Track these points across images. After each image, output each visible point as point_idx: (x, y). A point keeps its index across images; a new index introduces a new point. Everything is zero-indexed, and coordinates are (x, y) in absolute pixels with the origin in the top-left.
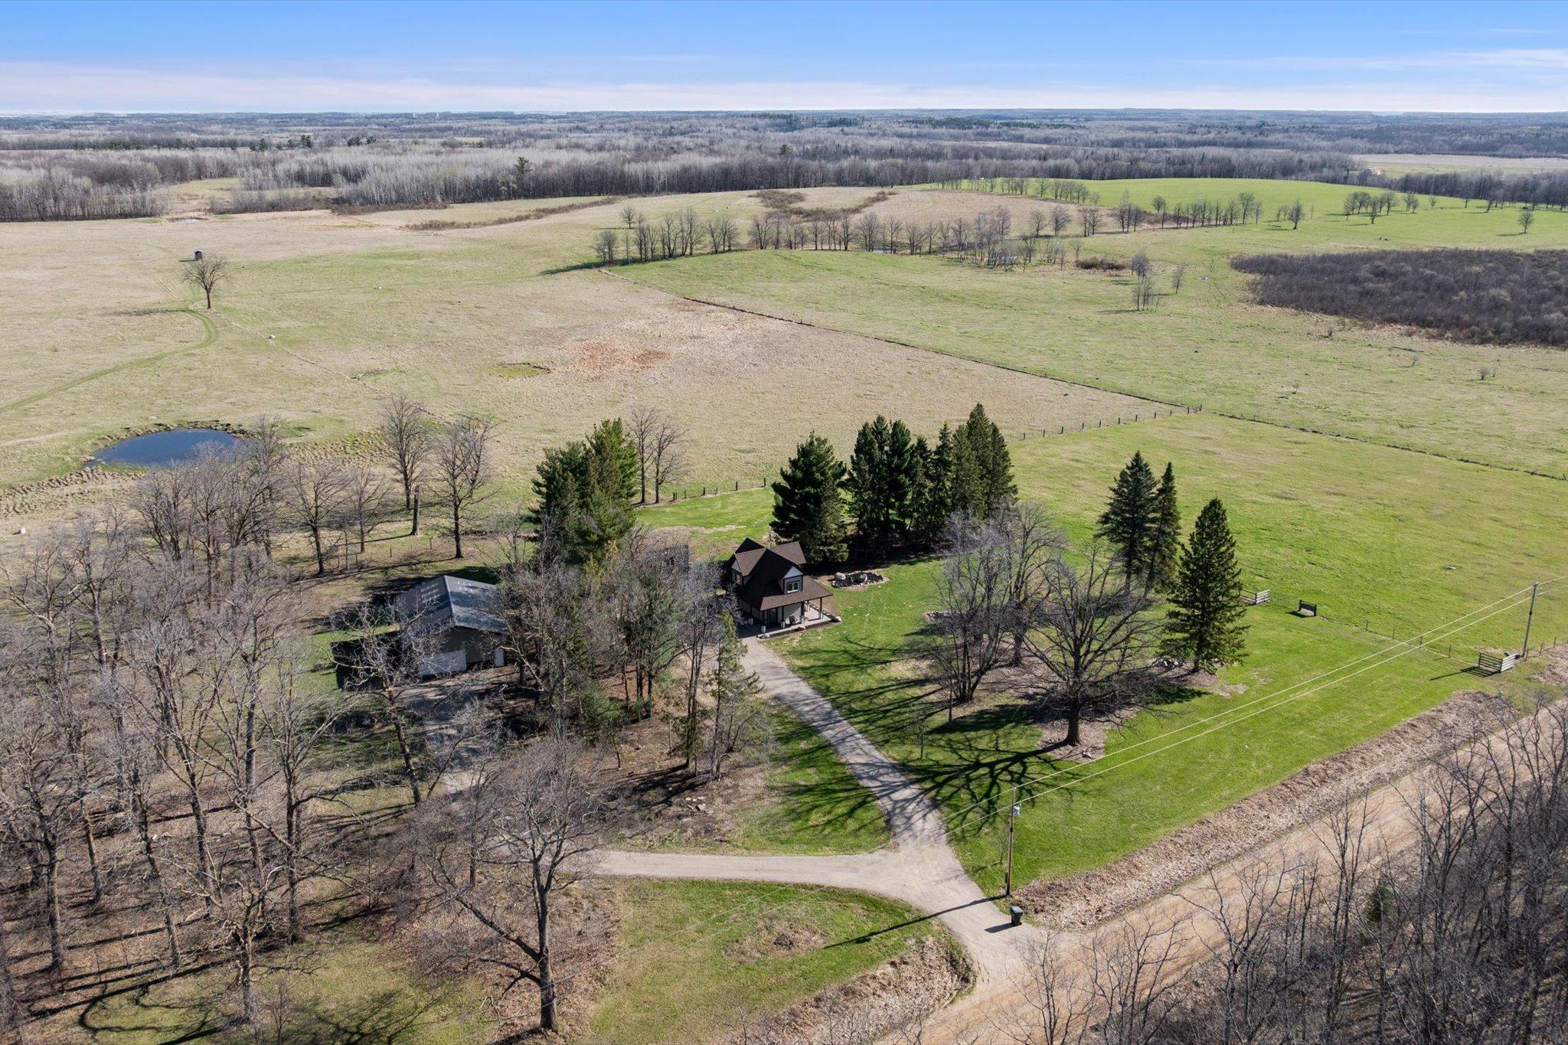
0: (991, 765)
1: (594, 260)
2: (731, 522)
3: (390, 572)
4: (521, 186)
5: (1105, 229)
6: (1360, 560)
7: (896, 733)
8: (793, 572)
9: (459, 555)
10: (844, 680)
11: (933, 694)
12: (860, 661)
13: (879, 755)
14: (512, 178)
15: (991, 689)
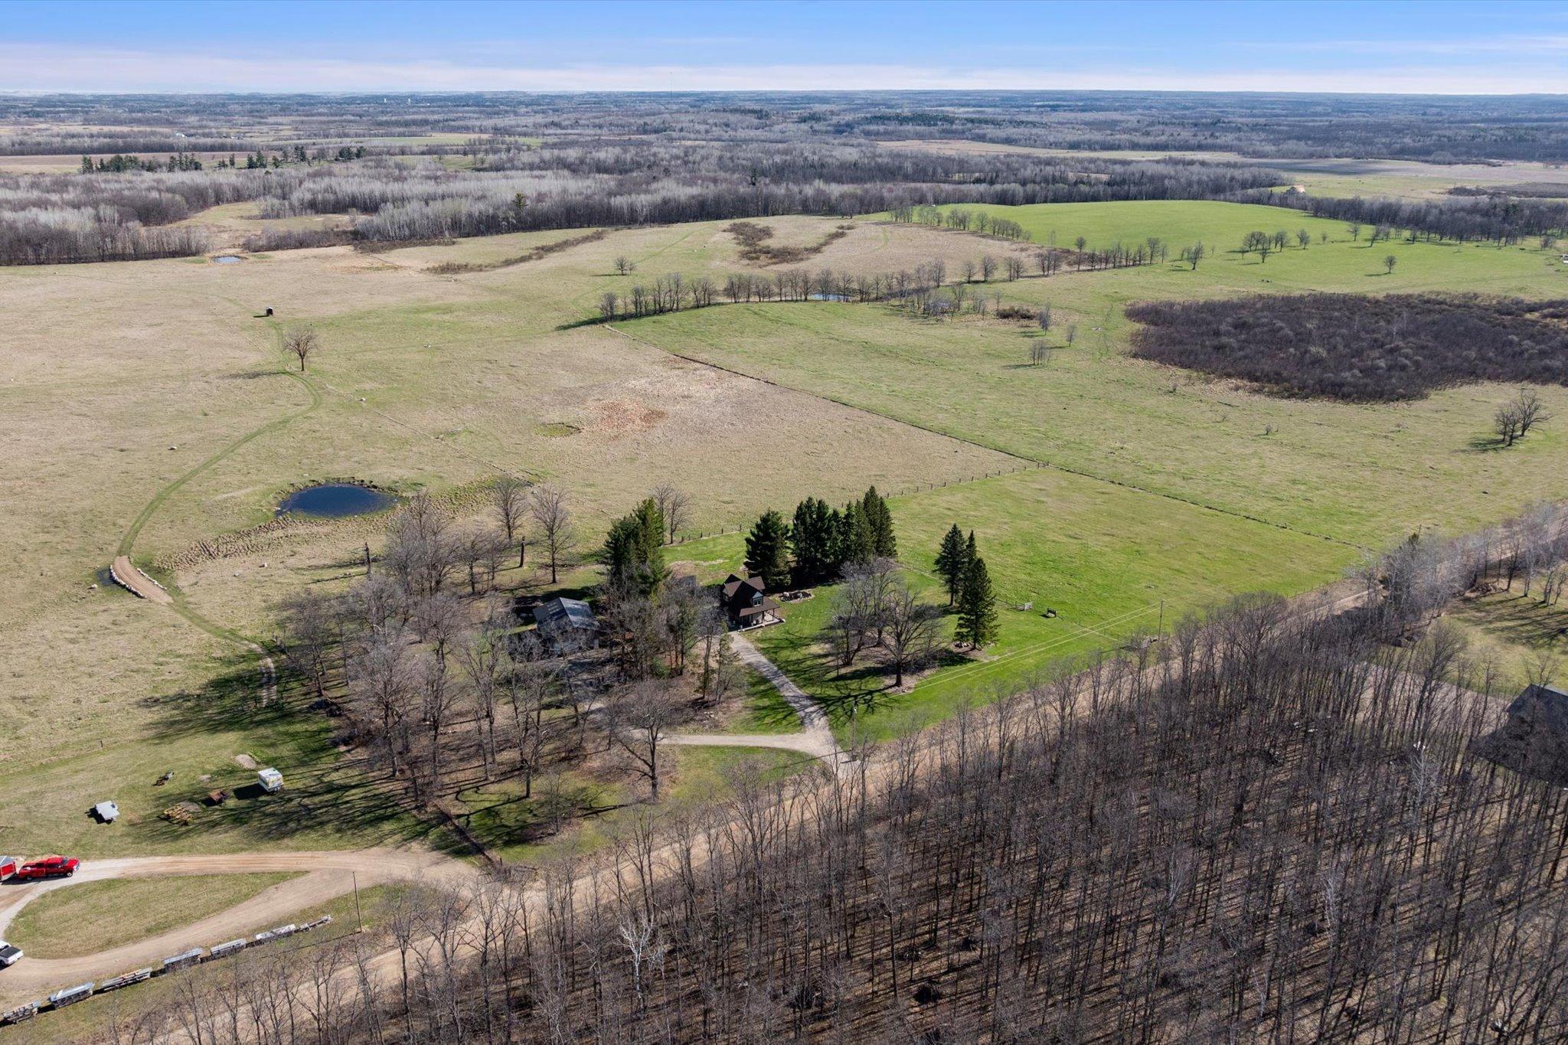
0: (856, 697)
1: (598, 316)
2: (720, 558)
3: (516, 592)
4: (519, 220)
5: (1025, 274)
6: (1099, 581)
7: (810, 681)
8: (758, 595)
9: (554, 581)
10: (785, 654)
11: (830, 661)
12: (794, 645)
13: (800, 692)
14: (512, 213)
15: (862, 659)
